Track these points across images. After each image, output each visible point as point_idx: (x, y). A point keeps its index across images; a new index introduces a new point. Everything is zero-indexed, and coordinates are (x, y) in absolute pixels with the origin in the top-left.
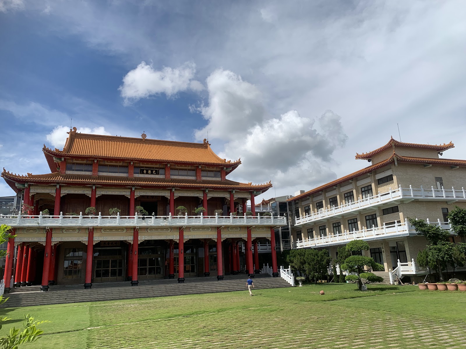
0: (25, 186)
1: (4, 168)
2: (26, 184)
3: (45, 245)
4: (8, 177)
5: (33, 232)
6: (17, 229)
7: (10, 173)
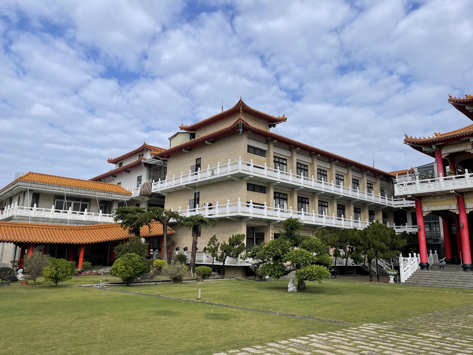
0: (433, 148)
1: (405, 134)
2: (433, 146)
3: (458, 213)
4: (411, 143)
5: (440, 198)
6: (422, 196)
7: (414, 138)
